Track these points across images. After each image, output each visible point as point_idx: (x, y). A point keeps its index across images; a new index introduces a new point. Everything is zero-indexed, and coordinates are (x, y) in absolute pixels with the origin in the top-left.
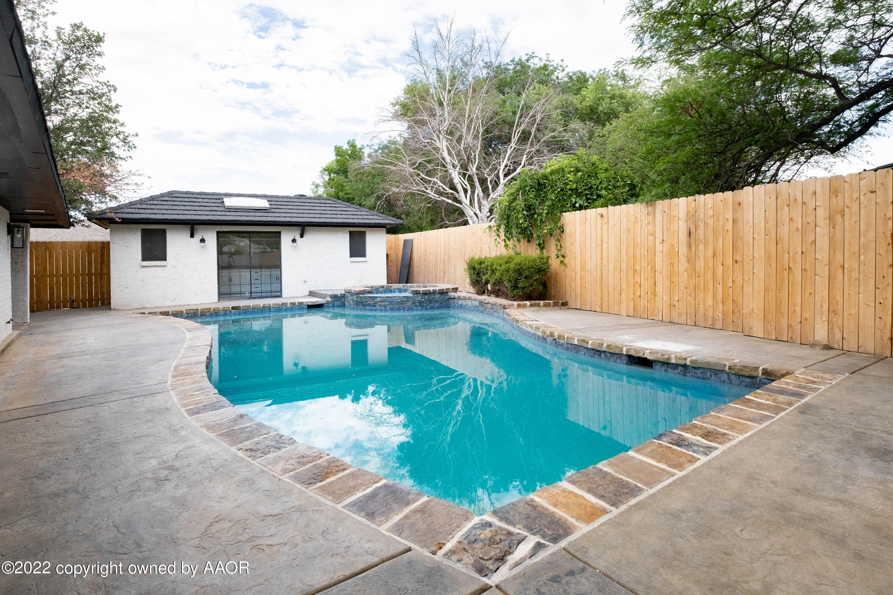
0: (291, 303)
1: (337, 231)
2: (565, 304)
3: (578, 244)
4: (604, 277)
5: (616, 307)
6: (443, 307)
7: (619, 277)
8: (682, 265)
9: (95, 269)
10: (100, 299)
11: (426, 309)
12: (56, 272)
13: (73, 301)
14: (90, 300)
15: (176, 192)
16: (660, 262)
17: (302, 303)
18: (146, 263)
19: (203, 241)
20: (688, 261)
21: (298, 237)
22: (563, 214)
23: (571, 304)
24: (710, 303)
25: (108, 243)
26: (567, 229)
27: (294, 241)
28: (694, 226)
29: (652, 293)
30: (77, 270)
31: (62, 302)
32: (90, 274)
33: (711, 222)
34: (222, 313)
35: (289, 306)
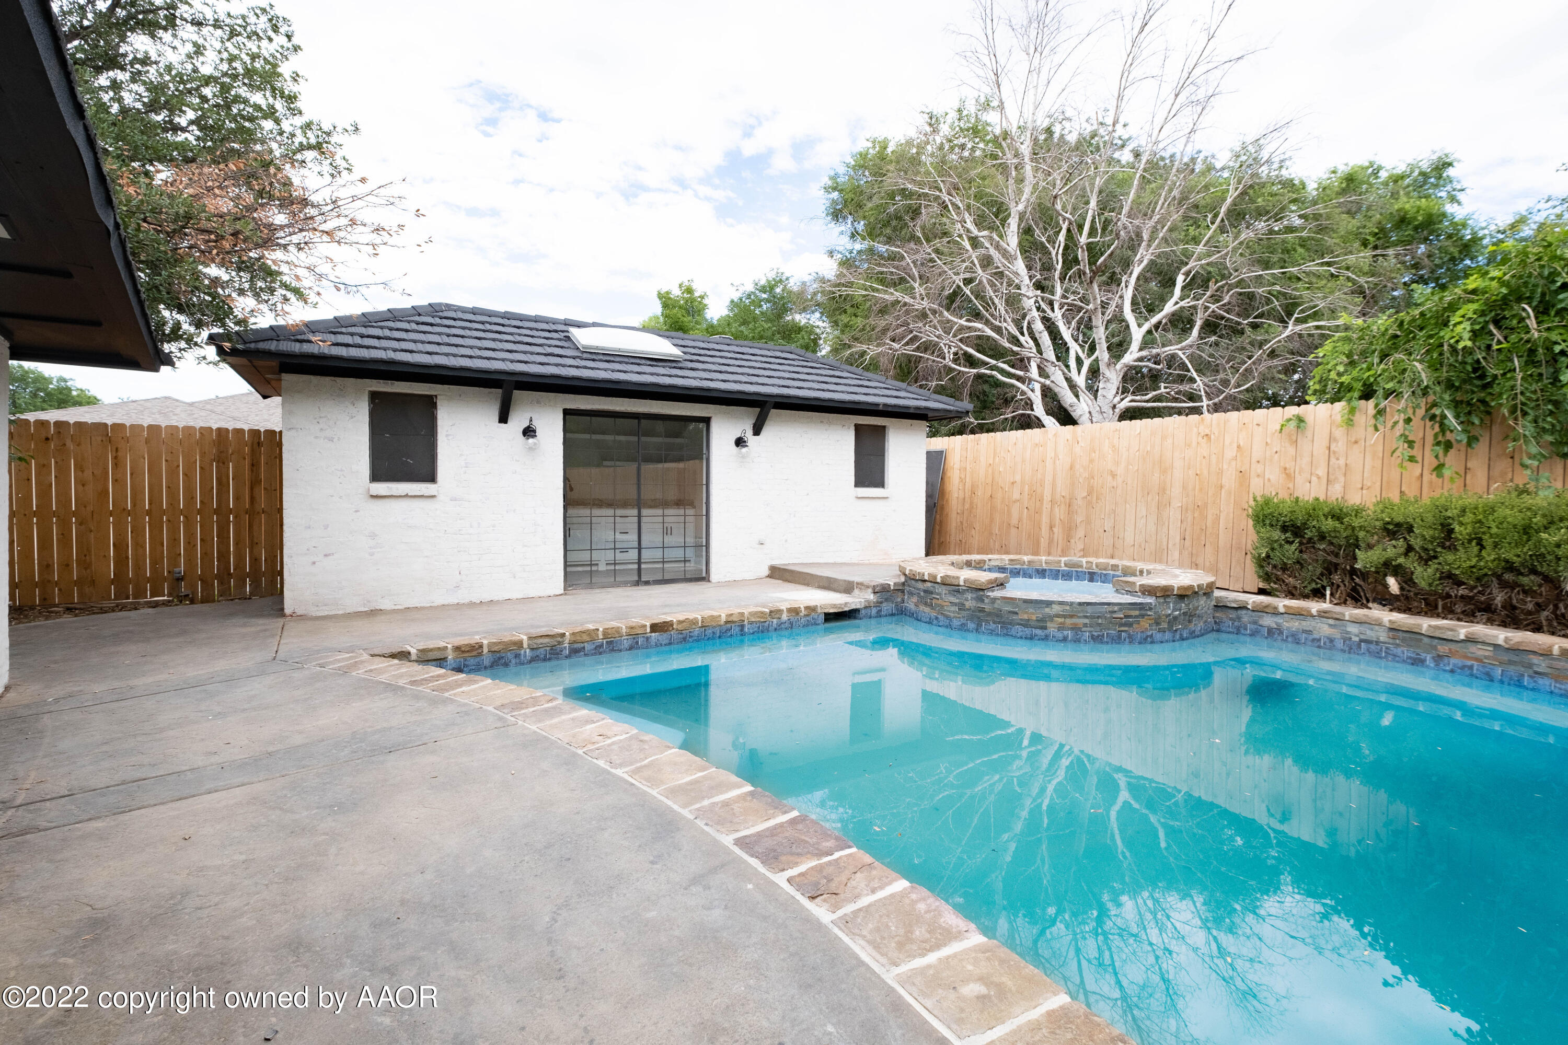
0: (790, 611)
1: (830, 423)
9: (237, 498)
10: (248, 575)
12: (134, 504)
13: (179, 579)
14: (224, 575)
15: (449, 307)
17: (813, 609)
18: (381, 488)
19: (529, 432)
21: (748, 432)
27: (740, 442)
30: (190, 498)
31: (148, 580)
32: (222, 511)
35: (785, 616)
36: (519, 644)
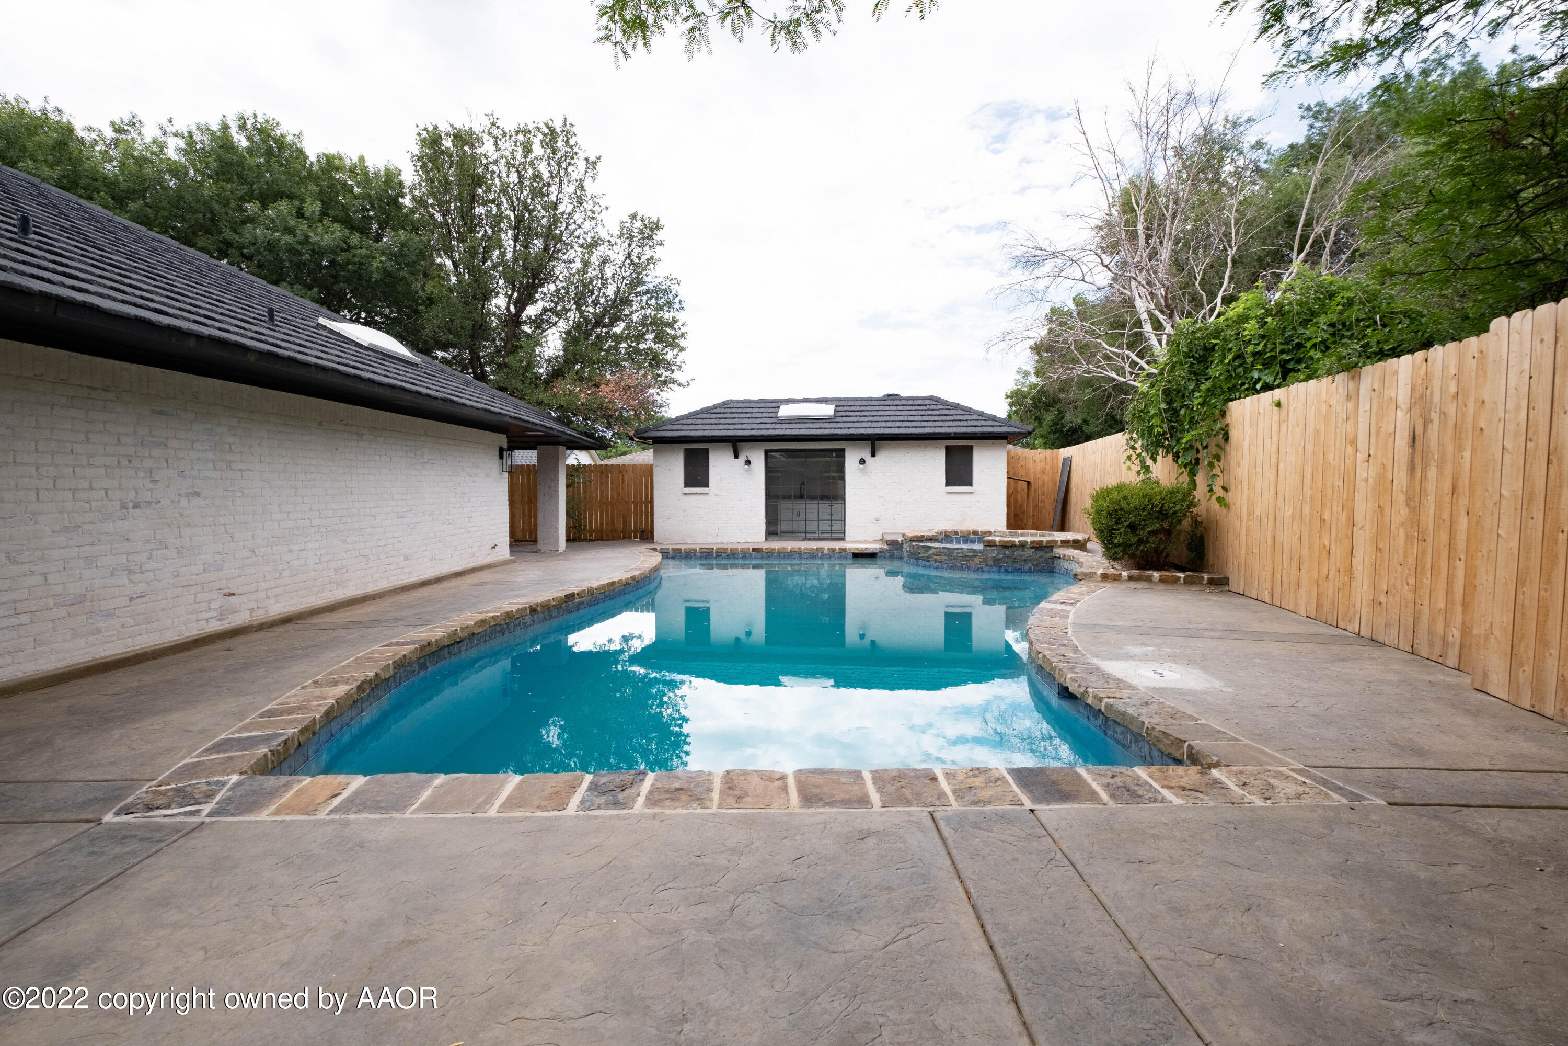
0: (829, 549)
1: (926, 447)
2: (1220, 583)
3: (1245, 463)
4: (1277, 533)
5: (1292, 594)
6: (1040, 571)
7: (1298, 533)
8: (1401, 512)
11: (1007, 571)
15: (732, 401)
16: (1363, 508)
17: (844, 550)
18: (688, 490)
19: (748, 462)
20: (1408, 501)
21: (867, 456)
22: (1230, 403)
23: (1234, 585)
24: (1441, 605)
25: (651, 466)
26: (1234, 434)
27: (862, 461)
28: (1421, 420)
29: (1346, 571)
33: (1452, 410)
34: (740, 556)
35: (826, 552)
36: (695, 550)
